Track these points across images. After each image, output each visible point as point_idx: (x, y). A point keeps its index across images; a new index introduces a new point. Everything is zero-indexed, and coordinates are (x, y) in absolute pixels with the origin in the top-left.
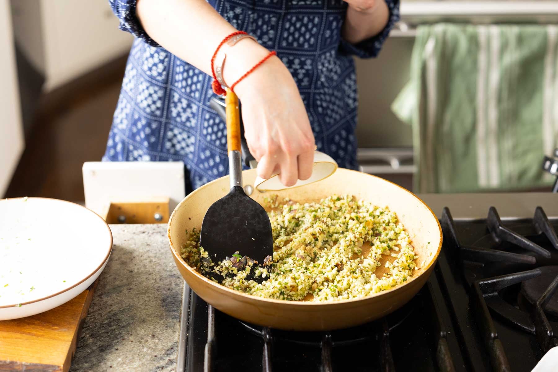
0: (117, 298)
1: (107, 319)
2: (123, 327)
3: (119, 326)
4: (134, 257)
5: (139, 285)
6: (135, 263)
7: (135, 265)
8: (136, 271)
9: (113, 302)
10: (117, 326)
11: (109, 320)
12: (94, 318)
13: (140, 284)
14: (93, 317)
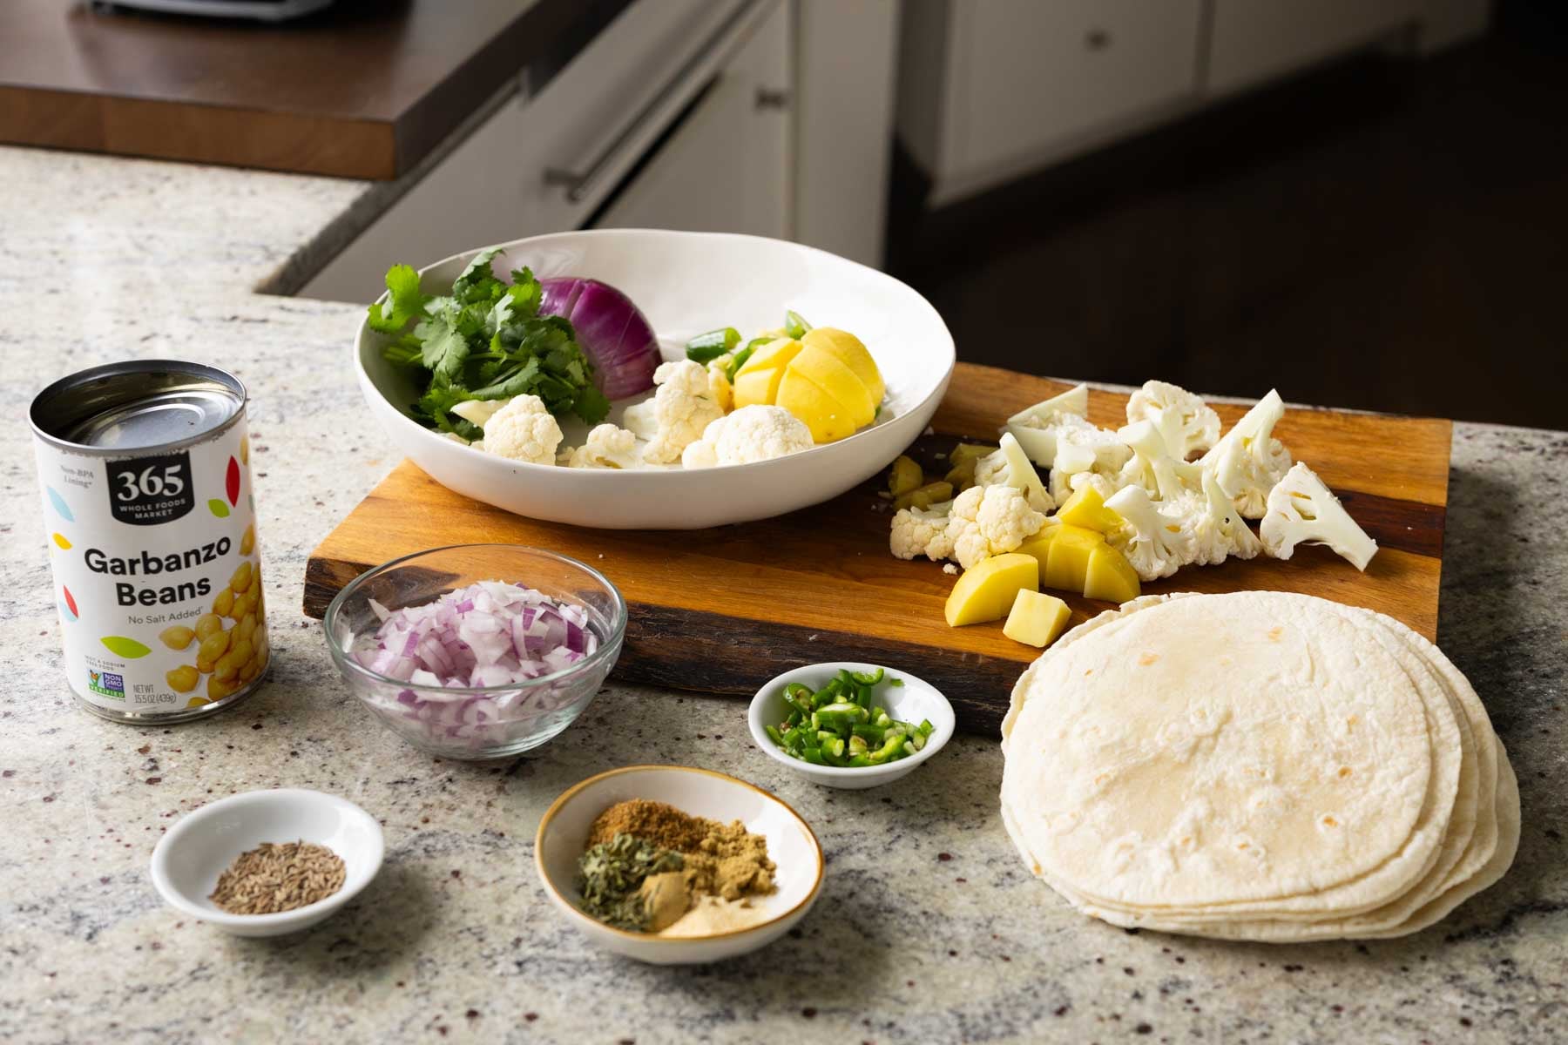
0: (1502, 601)
1: (1489, 649)
2: (1545, 676)
3: (1532, 671)
4: (1521, 506)
5: (1559, 576)
6: (1529, 521)
7: (1531, 525)
8: (1537, 539)
9: (1495, 610)
10: (1526, 671)
11: (1496, 652)
12: (1450, 640)
13: (1560, 573)
14: (1446, 638)
